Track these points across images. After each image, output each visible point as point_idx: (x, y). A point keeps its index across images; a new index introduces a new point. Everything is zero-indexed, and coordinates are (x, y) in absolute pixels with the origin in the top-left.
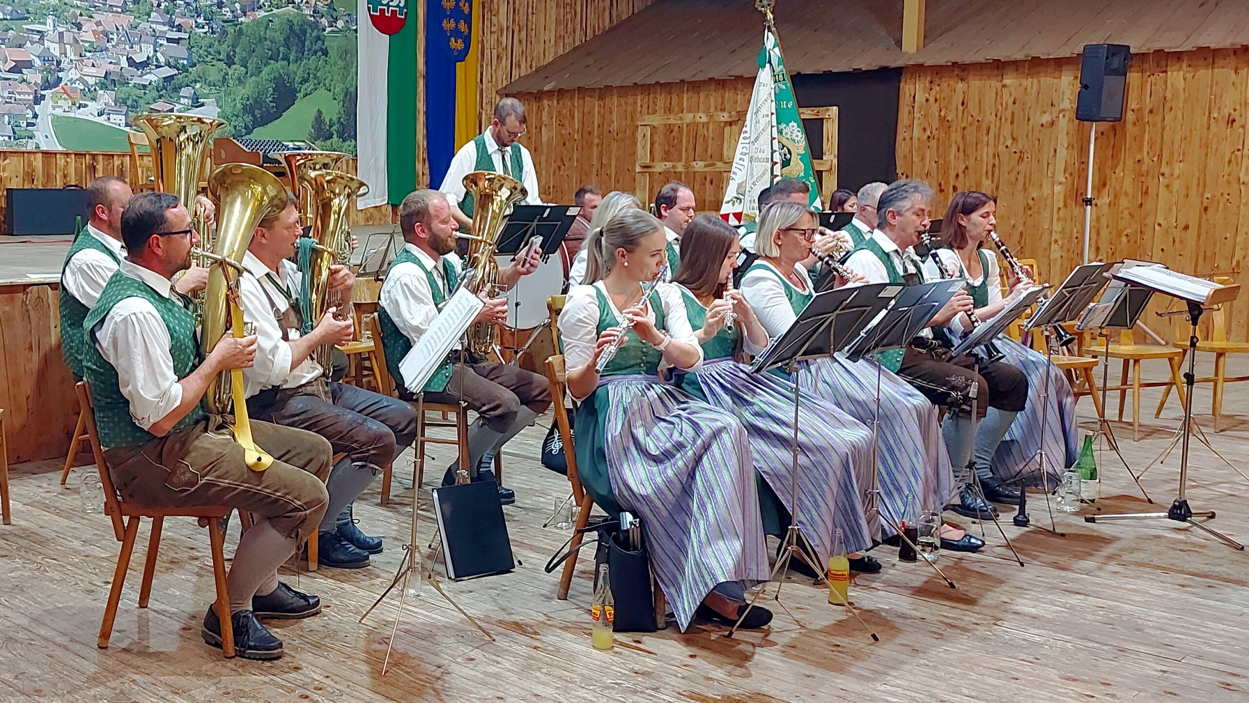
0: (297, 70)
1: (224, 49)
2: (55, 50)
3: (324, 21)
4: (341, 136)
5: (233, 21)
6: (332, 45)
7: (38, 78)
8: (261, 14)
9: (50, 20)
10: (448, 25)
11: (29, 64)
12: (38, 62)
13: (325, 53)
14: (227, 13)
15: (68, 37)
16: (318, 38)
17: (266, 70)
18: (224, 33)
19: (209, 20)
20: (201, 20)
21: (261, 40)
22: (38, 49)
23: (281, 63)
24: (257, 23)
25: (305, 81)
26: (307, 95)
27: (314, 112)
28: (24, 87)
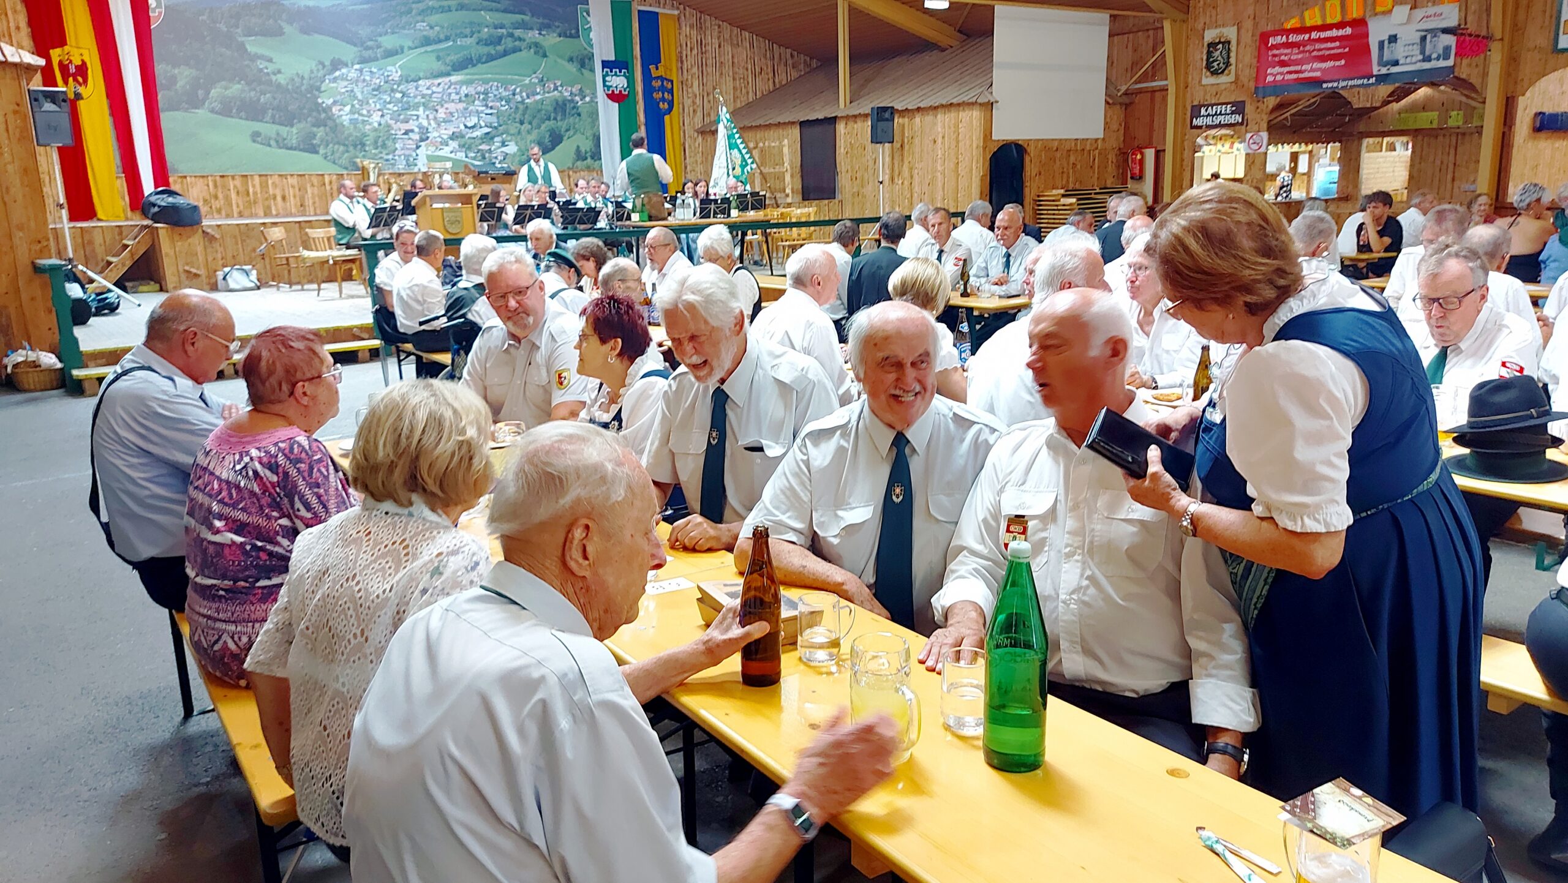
0: (562, 125)
1: (518, 116)
2: (425, 123)
3: (577, 98)
4: (592, 158)
5: (523, 102)
6: (584, 111)
7: (417, 137)
8: (538, 97)
9: (421, 109)
10: (658, 95)
11: (412, 131)
12: (416, 130)
13: (579, 115)
14: (518, 98)
15: (431, 117)
16: (574, 108)
17: (543, 127)
18: (517, 108)
19: (508, 102)
20: (503, 103)
21: (539, 111)
22: (416, 123)
23: (552, 122)
24: (536, 102)
25: (567, 130)
26: (569, 137)
27: (575, 147)
28: (410, 142)
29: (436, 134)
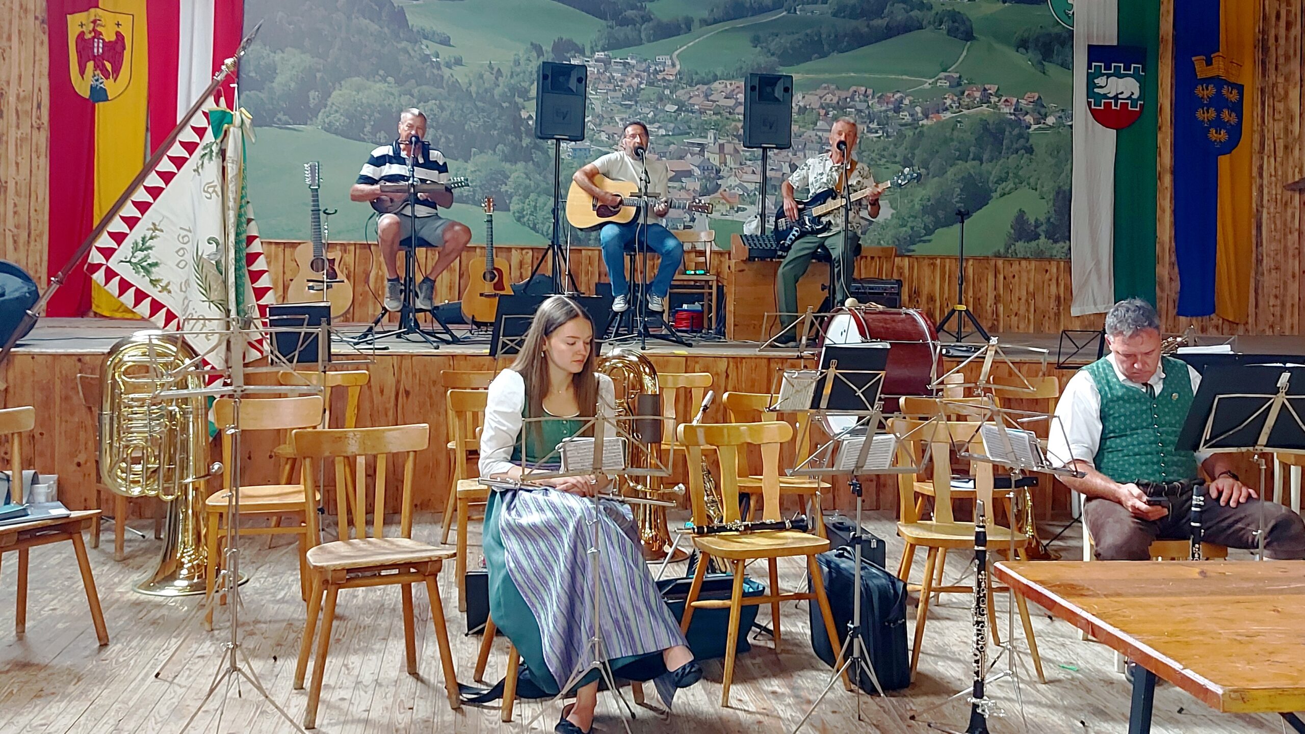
0: (992, 170)
1: (901, 151)
2: (715, 160)
3: (1029, 119)
4: (1050, 236)
5: (914, 124)
6: (1040, 143)
7: (697, 186)
8: (948, 115)
9: (711, 134)
10: (1205, 115)
11: (689, 174)
12: (697, 172)
13: (1030, 150)
14: (905, 116)
15: (728, 148)
16: (1020, 136)
17: (951, 172)
18: (901, 136)
19: (883, 125)
20: (874, 126)
21: (946, 141)
22: (698, 160)
23: (970, 163)
24: (943, 125)
25: (1002, 180)
26: (1004, 194)
27: (1015, 212)
28: (683, 194)
29: (733, 181)
